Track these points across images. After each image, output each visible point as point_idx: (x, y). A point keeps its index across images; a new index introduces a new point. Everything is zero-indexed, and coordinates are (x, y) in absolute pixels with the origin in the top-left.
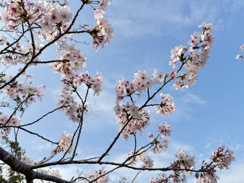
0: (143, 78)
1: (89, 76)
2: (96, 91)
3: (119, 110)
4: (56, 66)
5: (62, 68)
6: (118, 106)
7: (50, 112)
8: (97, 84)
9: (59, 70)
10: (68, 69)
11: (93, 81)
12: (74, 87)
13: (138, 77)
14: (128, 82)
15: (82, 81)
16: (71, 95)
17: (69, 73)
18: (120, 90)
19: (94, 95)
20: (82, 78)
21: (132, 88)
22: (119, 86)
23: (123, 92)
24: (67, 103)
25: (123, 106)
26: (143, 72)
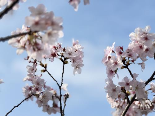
0: (146, 39)
1: (63, 47)
2: (76, 68)
3: (114, 90)
4: (19, 41)
5: (28, 43)
6: (111, 84)
7: (15, 107)
8: (76, 57)
9: (24, 47)
10: (36, 44)
11: (70, 54)
12: (43, 66)
13: (138, 39)
14: (122, 48)
15: (54, 55)
16: (42, 78)
17: (39, 49)
18: (112, 61)
19: (74, 74)
20: (54, 51)
21: (130, 56)
22: (109, 55)
23: (116, 64)
24: (37, 89)
25: (120, 83)
26: (143, 30)
